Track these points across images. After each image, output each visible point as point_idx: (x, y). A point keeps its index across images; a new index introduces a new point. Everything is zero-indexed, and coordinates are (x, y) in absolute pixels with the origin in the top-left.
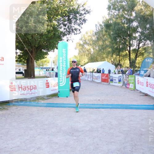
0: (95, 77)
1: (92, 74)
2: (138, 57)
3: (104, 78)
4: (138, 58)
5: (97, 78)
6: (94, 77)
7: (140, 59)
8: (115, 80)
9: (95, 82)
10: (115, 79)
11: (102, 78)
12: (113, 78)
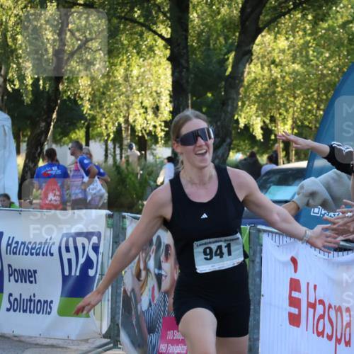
2: (271, 24)
4: (264, 41)
7: (283, 43)
8: (27, 276)
10: (22, 262)
12: (8, 259)
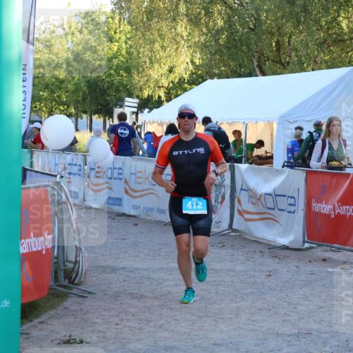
0: (256, 198)
1: (228, 175)
3: (325, 208)
5: (269, 208)
6: (243, 196)
9: (257, 242)
11: (308, 205)
